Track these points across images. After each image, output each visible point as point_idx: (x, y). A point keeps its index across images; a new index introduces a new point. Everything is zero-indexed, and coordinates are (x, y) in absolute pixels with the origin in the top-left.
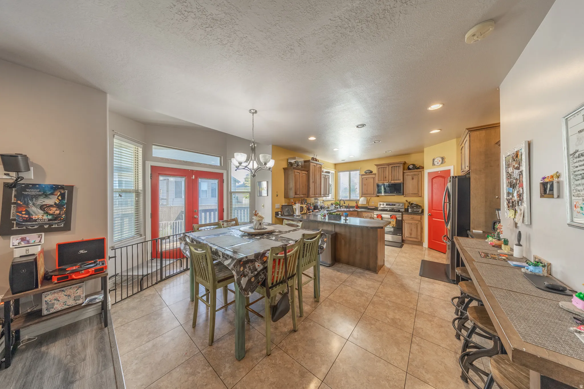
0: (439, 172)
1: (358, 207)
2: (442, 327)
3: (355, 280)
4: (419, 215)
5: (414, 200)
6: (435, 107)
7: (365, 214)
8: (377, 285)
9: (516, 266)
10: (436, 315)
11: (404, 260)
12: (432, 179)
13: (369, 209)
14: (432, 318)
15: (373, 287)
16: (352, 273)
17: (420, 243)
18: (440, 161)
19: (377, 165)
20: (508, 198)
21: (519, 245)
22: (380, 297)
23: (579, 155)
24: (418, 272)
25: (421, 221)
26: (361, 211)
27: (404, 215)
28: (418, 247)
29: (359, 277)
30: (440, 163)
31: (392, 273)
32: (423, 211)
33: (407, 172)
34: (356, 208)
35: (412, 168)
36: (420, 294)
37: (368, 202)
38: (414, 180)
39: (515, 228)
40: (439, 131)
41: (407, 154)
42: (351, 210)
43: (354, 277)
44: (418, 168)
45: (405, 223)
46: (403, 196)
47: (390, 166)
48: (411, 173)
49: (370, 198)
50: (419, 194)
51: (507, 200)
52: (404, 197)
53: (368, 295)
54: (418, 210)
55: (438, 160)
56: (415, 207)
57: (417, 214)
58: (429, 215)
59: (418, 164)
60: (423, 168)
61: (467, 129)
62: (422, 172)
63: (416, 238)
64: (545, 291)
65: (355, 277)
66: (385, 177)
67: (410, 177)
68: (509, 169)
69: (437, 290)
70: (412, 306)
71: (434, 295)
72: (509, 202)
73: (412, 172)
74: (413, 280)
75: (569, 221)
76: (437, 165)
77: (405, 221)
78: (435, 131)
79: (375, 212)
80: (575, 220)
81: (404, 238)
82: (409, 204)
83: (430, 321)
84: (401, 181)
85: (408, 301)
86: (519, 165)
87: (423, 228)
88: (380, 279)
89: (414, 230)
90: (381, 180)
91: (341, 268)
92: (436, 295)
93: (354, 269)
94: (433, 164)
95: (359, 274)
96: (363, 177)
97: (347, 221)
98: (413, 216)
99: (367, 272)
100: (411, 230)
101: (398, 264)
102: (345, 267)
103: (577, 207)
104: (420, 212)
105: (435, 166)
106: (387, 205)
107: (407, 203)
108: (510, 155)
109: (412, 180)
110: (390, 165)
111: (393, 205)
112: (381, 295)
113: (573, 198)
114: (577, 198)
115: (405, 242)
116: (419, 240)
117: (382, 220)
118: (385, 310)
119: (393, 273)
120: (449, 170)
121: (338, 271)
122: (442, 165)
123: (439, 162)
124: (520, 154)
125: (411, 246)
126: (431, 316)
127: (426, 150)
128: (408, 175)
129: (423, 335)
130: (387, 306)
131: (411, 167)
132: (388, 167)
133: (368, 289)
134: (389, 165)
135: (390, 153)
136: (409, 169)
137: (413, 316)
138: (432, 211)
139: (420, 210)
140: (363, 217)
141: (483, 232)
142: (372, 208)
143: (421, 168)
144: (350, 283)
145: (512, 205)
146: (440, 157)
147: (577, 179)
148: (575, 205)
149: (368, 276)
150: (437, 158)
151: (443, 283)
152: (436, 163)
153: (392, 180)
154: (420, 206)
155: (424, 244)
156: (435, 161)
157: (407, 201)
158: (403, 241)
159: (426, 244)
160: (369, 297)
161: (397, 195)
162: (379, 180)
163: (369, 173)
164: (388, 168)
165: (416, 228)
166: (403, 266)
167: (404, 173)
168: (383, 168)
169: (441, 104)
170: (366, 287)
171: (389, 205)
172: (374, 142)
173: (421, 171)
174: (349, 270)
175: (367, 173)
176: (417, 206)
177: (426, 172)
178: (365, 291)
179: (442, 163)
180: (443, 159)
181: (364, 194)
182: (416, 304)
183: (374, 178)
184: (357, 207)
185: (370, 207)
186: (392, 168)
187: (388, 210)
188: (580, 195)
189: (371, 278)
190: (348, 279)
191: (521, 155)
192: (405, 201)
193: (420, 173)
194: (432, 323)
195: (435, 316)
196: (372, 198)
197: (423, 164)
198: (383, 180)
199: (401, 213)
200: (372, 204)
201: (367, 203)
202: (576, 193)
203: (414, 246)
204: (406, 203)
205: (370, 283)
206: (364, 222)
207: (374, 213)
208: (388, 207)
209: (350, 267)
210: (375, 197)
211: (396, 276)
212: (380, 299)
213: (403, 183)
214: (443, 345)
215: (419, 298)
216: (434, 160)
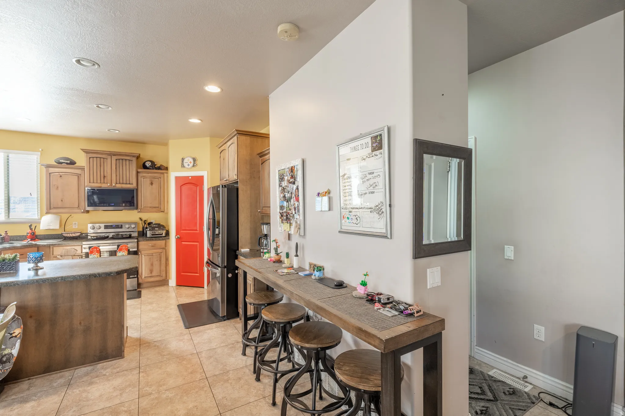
0: (190, 178)
1: (36, 236)
2: (240, 379)
3: (84, 395)
4: (163, 240)
5: (154, 217)
6: (213, 89)
7: (58, 251)
8: (133, 376)
9: (306, 276)
10: (228, 368)
11: (154, 315)
12: (181, 186)
13: (66, 239)
14: (227, 376)
15: (129, 386)
16: (69, 384)
17: (164, 282)
18: (191, 162)
19: (87, 152)
20: (281, 211)
21: (297, 256)
22: (151, 394)
23: (347, 177)
24: (181, 324)
25: (165, 249)
26: (49, 246)
27: (140, 243)
28: (162, 288)
29: (91, 383)
30: (191, 165)
31: (147, 344)
32: (168, 234)
33: (144, 173)
34: (31, 240)
35: (150, 166)
36: (200, 352)
37: (64, 224)
38: (153, 185)
39: (287, 241)
40: (199, 121)
41: (142, 143)
42: (18, 244)
43: (77, 391)
44: (159, 168)
45: (143, 256)
46: (136, 211)
47: (114, 158)
48: (150, 175)
49: (67, 215)
50: (161, 208)
51: (281, 214)
52: (139, 212)
53: (126, 405)
54: (160, 232)
55: (188, 161)
56: (157, 227)
57: (161, 238)
58: (178, 237)
59: (159, 162)
60: (167, 169)
61: (237, 130)
62: (165, 175)
63: (159, 276)
64: (335, 289)
65: (80, 389)
66: (104, 177)
67: (148, 181)
68: (283, 183)
69: (213, 338)
70: (199, 376)
71: (214, 345)
72: (282, 216)
73: (151, 173)
74: (181, 338)
75: (339, 229)
76: (187, 168)
77: (142, 252)
78: (195, 121)
79: (84, 243)
80: (343, 227)
81: (140, 281)
82: (145, 223)
83: (227, 381)
84: (133, 186)
85: (191, 373)
86: (295, 179)
87: (168, 258)
88: (134, 364)
89: (156, 263)
90: (95, 181)
91: (28, 389)
92: (216, 344)
93: (67, 374)
94: (183, 166)
95: (85, 379)
96: (51, 170)
97: (40, 272)
98: (154, 242)
99: (100, 365)
100: (152, 265)
101: (148, 325)
102: (39, 382)
103: (344, 217)
104: (164, 235)
105: (183, 169)
106: (106, 227)
107: (141, 222)
108: (285, 169)
109: (150, 186)
110: (114, 155)
111: (117, 227)
112: (148, 389)
113: (342, 210)
114: (345, 210)
115: (142, 286)
116: (164, 278)
117: (100, 256)
118: (169, 408)
119: (149, 343)
120: (201, 178)
121: (25, 400)
122: (193, 168)
123: (189, 164)
124: (295, 169)
125: (153, 290)
126: (224, 374)
127: (171, 142)
128: (144, 177)
129: (230, 404)
130: (169, 400)
131: (148, 164)
132: (109, 157)
133: (121, 394)
134: (112, 154)
135: (116, 134)
136: (145, 167)
137: (207, 388)
138: (182, 231)
139: (164, 232)
140: (56, 258)
141: (250, 250)
142: (74, 235)
143: (163, 168)
144: (75, 409)
145: (286, 217)
146: (190, 157)
147: (345, 196)
148: (343, 216)
149: (107, 372)
150: (187, 157)
151: (214, 325)
152: (186, 165)
153: (118, 182)
154: (163, 226)
155: (170, 281)
156: (185, 161)
157: (141, 219)
158: (139, 285)
159: (173, 282)
160: (133, 407)
161: (125, 209)
162: (92, 181)
163: (67, 164)
164: (109, 160)
165: (159, 260)
166: (157, 325)
167: (138, 173)
168: (98, 159)
169: (219, 87)
170: (115, 394)
171: (111, 227)
172: (98, 107)
173: (163, 173)
174: (55, 385)
175: (61, 163)
176: (160, 226)
177: (173, 175)
178: (117, 401)
179: (194, 166)
180: (194, 160)
181: (55, 208)
182: (202, 370)
183: (79, 176)
184: (34, 237)
185: (68, 235)
186: (118, 161)
187: (111, 235)
188: (347, 208)
189: (115, 371)
190: (65, 401)
191: (297, 171)
192: (137, 219)
193: (162, 175)
194: (230, 381)
195: (228, 371)
196: (73, 215)
197: (167, 162)
198: (99, 181)
199: (136, 240)
200: (73, 228)
201: (60, 226)
202: (344, 207)
203: (158, 289)
204: (139, 224)
205: (118, 382)
206: (63, 267)
207: (84, 246)
208: (111, 232)
209: (54, 376)
210: (83, 213)
211: (155, 346)
212: (152, 397)
213: (137, 190)
214: (252, 400)
215: (201, 359)
216: (183, 159)
